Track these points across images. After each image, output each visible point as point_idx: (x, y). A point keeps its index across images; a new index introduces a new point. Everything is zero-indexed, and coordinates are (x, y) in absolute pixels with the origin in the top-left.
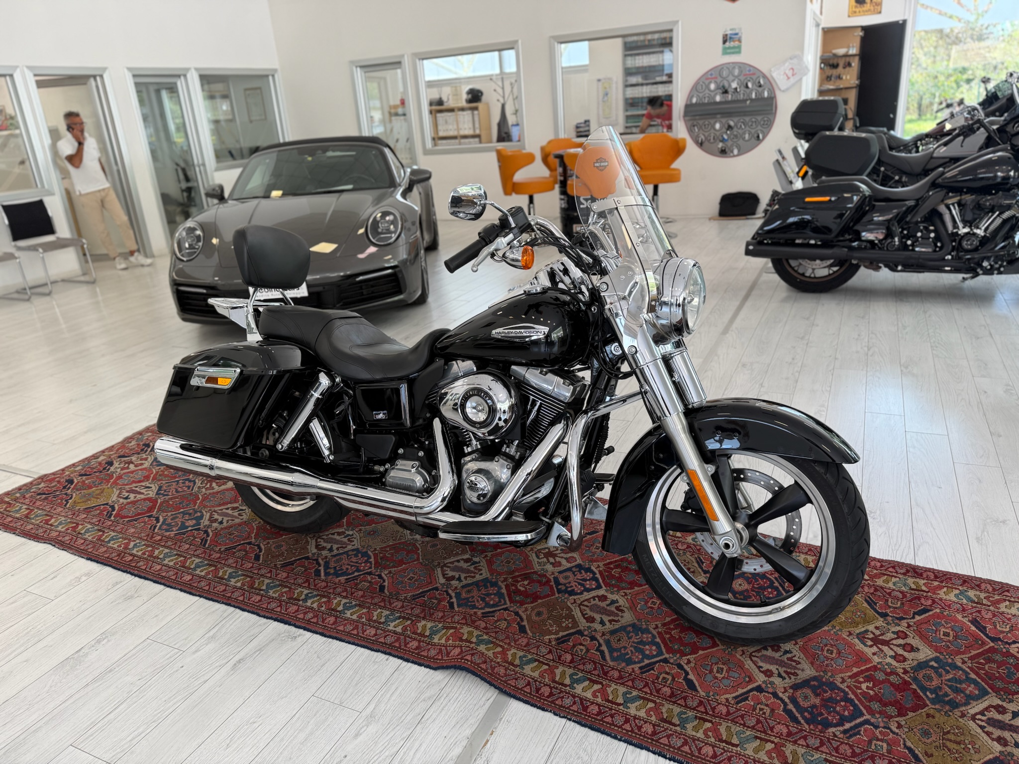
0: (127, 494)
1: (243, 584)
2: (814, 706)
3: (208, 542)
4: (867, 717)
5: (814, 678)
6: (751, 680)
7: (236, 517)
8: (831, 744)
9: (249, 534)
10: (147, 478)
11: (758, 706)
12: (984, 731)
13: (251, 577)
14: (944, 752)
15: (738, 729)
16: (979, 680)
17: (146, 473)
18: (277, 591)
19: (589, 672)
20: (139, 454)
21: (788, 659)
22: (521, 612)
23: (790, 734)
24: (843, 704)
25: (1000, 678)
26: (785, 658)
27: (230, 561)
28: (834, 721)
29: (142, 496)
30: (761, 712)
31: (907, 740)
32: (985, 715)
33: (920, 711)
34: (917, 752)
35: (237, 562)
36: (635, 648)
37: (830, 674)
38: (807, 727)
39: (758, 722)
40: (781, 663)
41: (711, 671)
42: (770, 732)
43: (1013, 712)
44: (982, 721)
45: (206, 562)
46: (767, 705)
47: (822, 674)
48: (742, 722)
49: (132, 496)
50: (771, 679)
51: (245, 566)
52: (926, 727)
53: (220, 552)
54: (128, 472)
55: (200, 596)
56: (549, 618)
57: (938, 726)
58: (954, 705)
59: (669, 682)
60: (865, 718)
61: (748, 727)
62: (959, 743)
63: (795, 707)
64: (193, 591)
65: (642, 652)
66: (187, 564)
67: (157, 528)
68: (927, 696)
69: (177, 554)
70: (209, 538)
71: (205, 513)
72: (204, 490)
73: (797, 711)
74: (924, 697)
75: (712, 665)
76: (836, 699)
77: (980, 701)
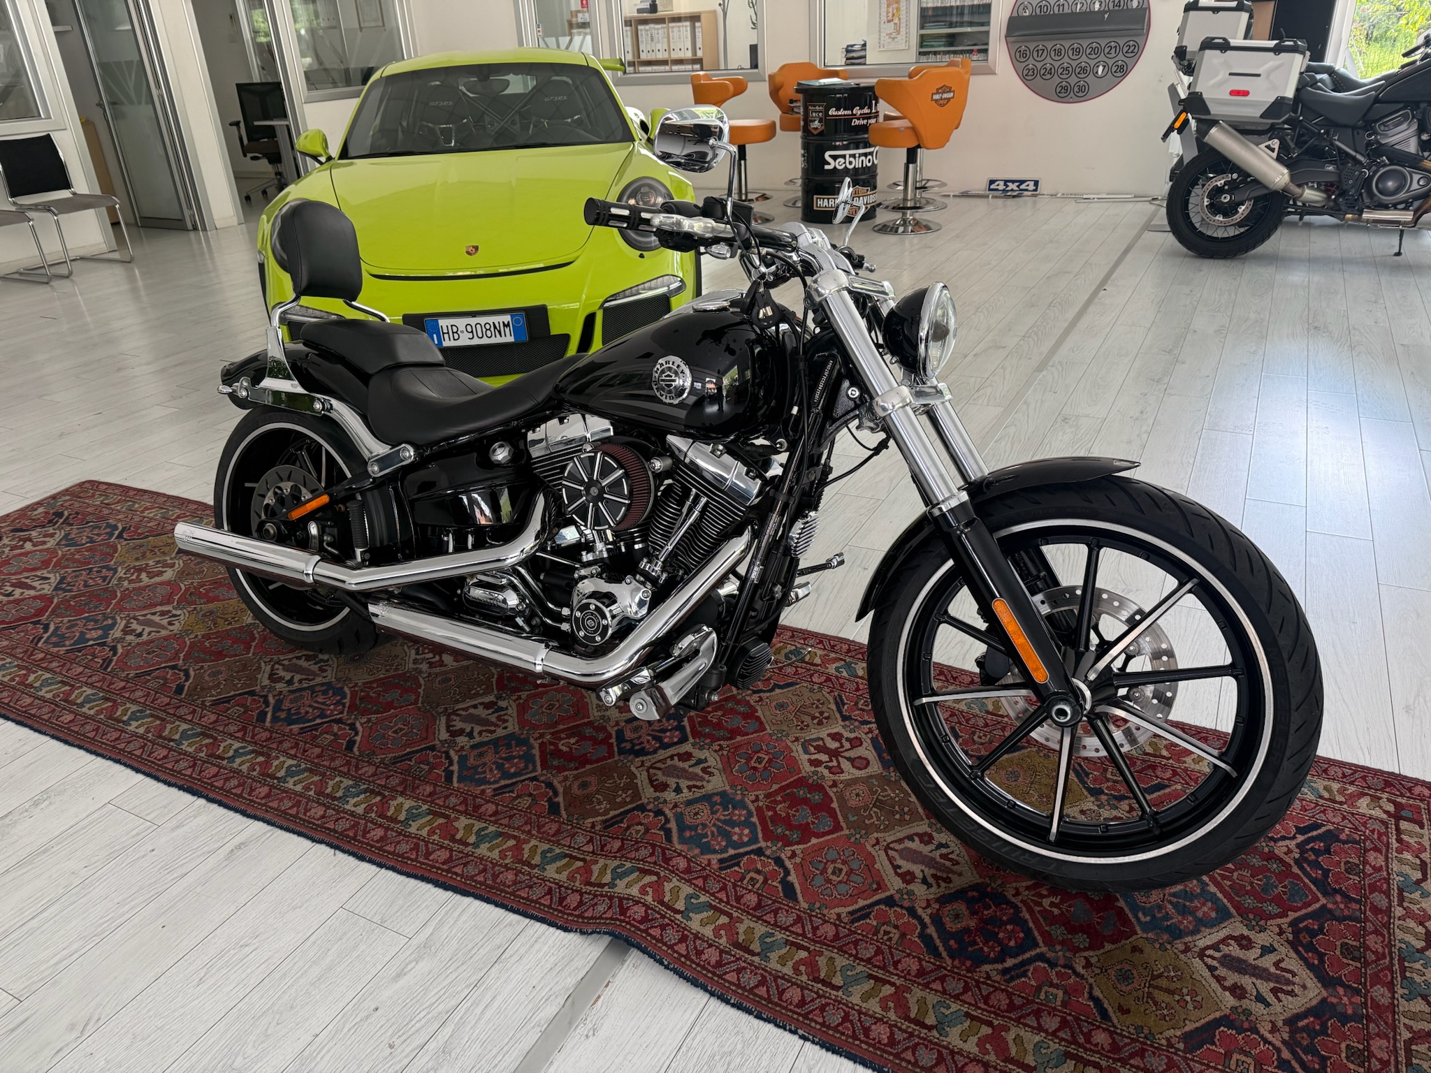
0: (10, 589)
1: (147, 730)
2: (966, 930)
3: (113, 663)
4: (1044, 949)
5: (973, 887)
6: (881, 886)
7: (164, 628)
8: (980, 990)
9: (177, 653)
10: (45, 564)
11: (883, 928)
12: (1213, 975)
13: (163, 720)
14: (1147, 1006)
15: (845, 962)
16: (1220, 895)
17: (46, 556)
18: (195, 743)
20: (43, 526)
21: (942, 856)
22: (555, 783)
23: (921, 973)
24: (1009, 927)
25: (1253, 893)
26: (937, 854)
27: (138, 694)
28: (992, 955)
29: (32, 593)
30: (885, 938)
31: (1096, 988)
32: (1219, 950)
33: (1123, 941)
34: (1106, 1005)
35: (148, 695)
37: (999, 882)
38: (949, 961)
39: (879, 951)
40: (930, 862)
41: (824, 871)
42: (892, 969)
43: (1263, 947)
44: (1213, 958)
45: (101, 694)
46: (896, 927)
47: (987, 880)
48: (854, 952)
49: (18, 592)
50: (910, 887)
51: (159, 701)
52: (1127, 967)
53: (127, 680)
54: (21, 555)
55: (80, 747)
56: (598, 792)
57: (1146, 965)
58: (1176, 933)
59: (757, 886)
60: (1038, 950)
61: (862, 960)
62: (1171, 992)
63: (937, 931)
64: (70, 739)
66: (73, 696)
67: (43, 640)
68: (1138, 919)
69: (62, 682)
70: (115, 658)
71: (119, 620)
72: (126, 583)
73: (939, 937)
74: (1133, 920)
75: (826, 864)
76: (1001, 919)
77: (1215, 929)
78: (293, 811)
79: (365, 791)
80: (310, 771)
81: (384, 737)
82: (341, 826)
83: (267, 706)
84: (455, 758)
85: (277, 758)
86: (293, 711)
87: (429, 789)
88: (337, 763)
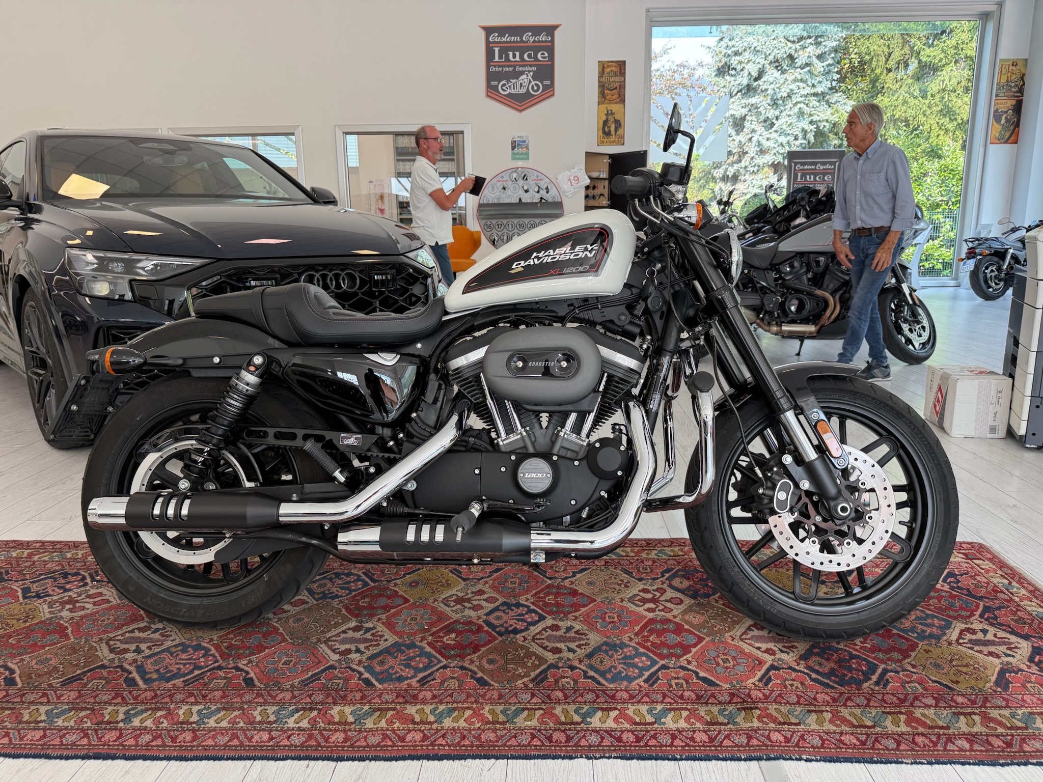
2: (833, 670)
6: (761, 662)
8: (876, 698)
12: (975, 651)
13: (12, 709)
14: (963, 676)
15: (787, 708)
16: (935, 614)
18: (70, 718)
19: (594, 702)
21: (777, 634)
22: (466, 665)
23: (834, 700)
24: (854, 661)
25: (948, 609)
28: (861, 678)
30: (794, 688)
31: (930, 676)
32: (964, 639)
33: (917, 649)
34: (945, 683)
36: (624, 663)
38: (843, 689)
39: (799, 697)
40: (774, 640)
41: (718, 664)
42: (817, 703)
43: (981, 631)
44: (966, 643)
46: (793, 680)
48: (785, 701)
50: (778, 656)
56: (507, 663)
57: (940, 657)
59: (685, 686)
60: (881, 667)
61: (794, 704)
62: (967, 666)
63: (818, 675)
65: (635, 666)
68: (911, 636)
73: (823, 678)
75: (714, 659)
76: (845, 659)
77: (951, 629)
78: (235, 742)
79: (297, 710)
80: (224, 709)
81: (276, 669)
82: (297, 740)
83: (130, 673)
84: (361, 669)
85: (180, 708)
86: (162, 671)
87: (358, 695)
88: (247, 697)
